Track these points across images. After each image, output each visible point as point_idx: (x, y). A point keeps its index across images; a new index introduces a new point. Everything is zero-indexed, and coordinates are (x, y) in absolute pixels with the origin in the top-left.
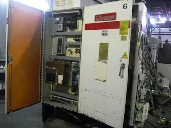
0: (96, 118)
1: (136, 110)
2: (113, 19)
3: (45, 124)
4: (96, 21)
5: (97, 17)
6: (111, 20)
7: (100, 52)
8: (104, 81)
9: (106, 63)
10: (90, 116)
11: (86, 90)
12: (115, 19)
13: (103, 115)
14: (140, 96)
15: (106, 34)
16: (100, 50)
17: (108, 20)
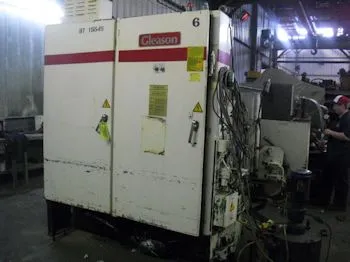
0: (148, 221)
1: (214, 206)
2: (174, 44)
3: (54, 240)
4: (141, 45)
5: (143, 39)
6: (171, 44)
7: (150, 102)
8: (162, 153)
9: (163, 121)
10: (137, 218)
11: (125, 172)
12: (179, 43)
13: (162, 213)
14: (220, 180)
15: (163, 70)
16: (151, 98)
17: (165, 44)
